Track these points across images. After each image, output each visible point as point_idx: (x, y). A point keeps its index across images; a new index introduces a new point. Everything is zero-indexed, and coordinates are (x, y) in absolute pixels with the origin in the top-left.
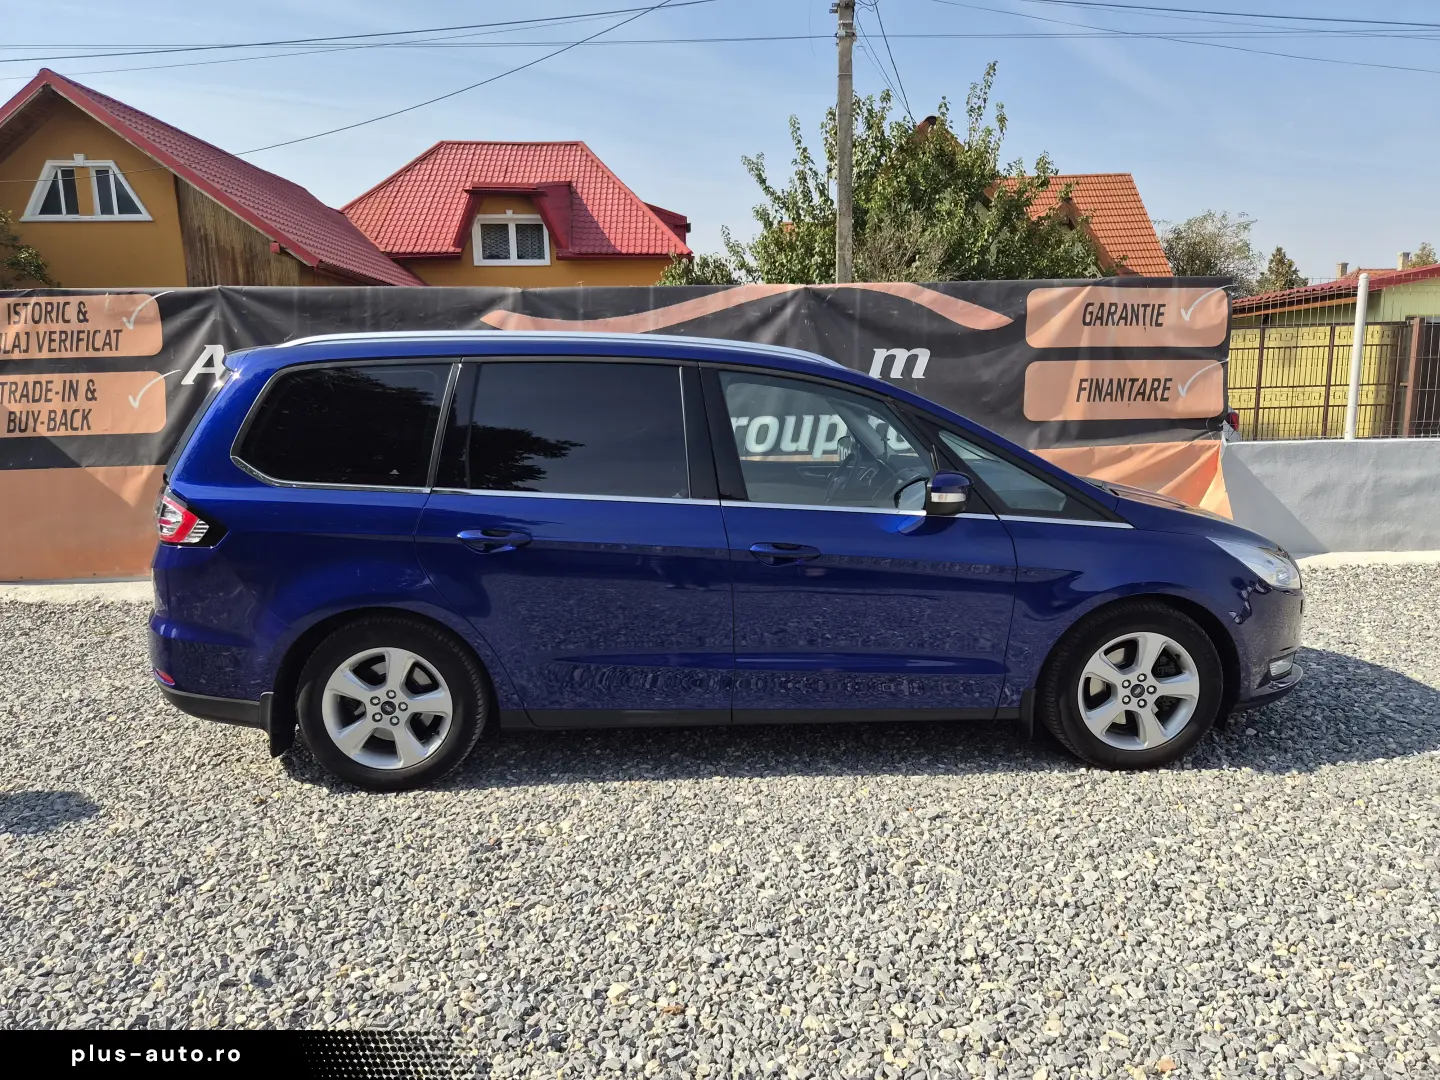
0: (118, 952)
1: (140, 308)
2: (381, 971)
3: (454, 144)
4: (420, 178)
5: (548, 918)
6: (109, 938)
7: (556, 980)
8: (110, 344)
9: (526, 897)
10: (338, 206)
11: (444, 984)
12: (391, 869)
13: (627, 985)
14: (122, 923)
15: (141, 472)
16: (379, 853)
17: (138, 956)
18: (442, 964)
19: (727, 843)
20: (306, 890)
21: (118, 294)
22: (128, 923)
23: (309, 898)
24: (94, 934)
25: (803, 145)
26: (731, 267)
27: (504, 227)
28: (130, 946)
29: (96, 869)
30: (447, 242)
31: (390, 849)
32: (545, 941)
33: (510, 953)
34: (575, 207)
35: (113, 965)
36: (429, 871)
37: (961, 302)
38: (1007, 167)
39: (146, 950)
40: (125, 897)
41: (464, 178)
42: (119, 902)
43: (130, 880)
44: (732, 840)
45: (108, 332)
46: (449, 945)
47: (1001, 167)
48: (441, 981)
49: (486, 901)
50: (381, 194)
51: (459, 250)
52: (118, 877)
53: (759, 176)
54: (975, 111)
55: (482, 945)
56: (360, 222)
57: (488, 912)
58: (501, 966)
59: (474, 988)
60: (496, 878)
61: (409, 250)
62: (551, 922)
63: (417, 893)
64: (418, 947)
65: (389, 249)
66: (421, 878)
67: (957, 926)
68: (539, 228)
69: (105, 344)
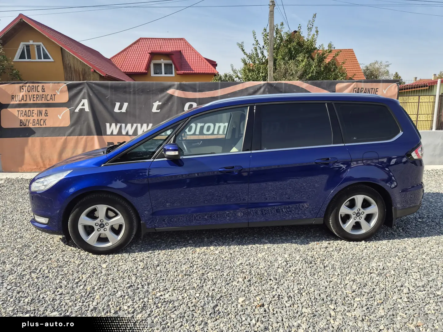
0: (82, 287)
1: (61, 88)
2: (166, 293)
3: (144, 38)
4: (134, 49)
5: (214, 277)
6: (77, 283)
7: (221, 296)
8: (52, 99)
9: (205, 270)
10: (109, 58)
11: (186, 297)
12: (161, 261)
13: (244, 298)
14: (81, 278)
15: (62, 139)
16: (156, 256)
17: (88, 288)
18: (184, 291)
19: (263, 254)
20: (136, 268)
21: (55, 83)
22: (83, 278)
23: (138, 270)
24: (72, 282)
25: (257, 39)
26: (234, 77)
27: (160, 65)
28: (85, 285)
29: (68, 261)
30: (143, 69)
31: (159, 255)
32: (214, 284)
33: (204, 288)
34: (182, 58)
35: (81, 291)
36: (173, 262)
37: (315, 87)
38: (319, 46)
39: (90, 286)
40: (80, 270)
41: (148, 49)
42: (79, 272)
43: (80, 265)
44: (264, 253)
45: (52, 95)
46: (185, 285)
47: (317, 46)
48: (185, 297)
49: (193, 271)
50: (122, 54)
51: (147, 71)
52: (76, 264)
53: (242, 49)
54: (310, 29)
55: (195, 285)
56: (116, 63)
57: (195, 275)
58: (203, 292)
59: (195, 299)
60: (194, 264)
61: (131, 71)
62: (215, 278)
63: (171, 269)
64: (175, 285)
65: (125, 71)
66: (171, 264)
67: (343, 280)
68: (171, 65)
69: (50, 99)
